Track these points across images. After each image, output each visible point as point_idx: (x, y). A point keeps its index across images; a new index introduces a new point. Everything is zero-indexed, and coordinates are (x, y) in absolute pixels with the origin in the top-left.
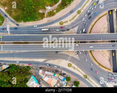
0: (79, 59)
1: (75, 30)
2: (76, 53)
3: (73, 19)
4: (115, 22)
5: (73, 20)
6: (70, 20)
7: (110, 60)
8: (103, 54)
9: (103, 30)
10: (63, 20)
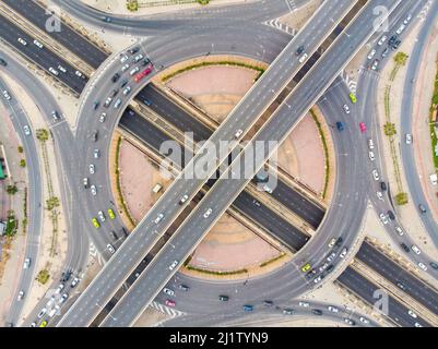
0: (266, 23)
1: (350, 79)
2: (290, 30)
3: (387, 99)
4: (277, 208)
5: (383, 97)
6: (388, 88)
7: (193, 102)
8: (224, 98)
9: (288, 152)
10: (403, 71)
